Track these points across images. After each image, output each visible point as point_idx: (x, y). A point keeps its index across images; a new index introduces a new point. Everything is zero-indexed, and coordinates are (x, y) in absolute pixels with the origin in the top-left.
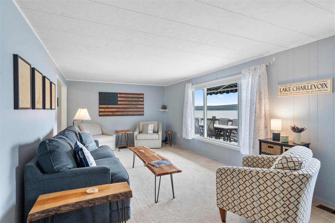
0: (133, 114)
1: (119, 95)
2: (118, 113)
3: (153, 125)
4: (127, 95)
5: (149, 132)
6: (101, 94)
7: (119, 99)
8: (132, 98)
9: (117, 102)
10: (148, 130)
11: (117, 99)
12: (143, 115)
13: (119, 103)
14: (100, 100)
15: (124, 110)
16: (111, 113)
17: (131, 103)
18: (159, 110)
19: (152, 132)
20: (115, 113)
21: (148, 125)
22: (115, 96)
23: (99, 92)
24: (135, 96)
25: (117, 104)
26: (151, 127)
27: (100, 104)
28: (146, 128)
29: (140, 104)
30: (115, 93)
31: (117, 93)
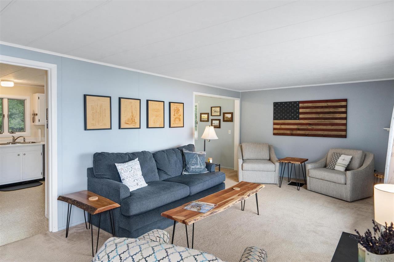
0: (325, 134)
1: (301, 105)
2: (299, 132)
3: (351, 157)
4: (314, 104)
5: (337, 168)
6: (276, 105)
7: (301, 110)
8: (322, 107)
9: (297, 115)
10: (336, 165)
11: (298, 111)
12: (345, 136)
13: (301, 116)
14: (274, 113)
15: (310, 127)
16: (288, 132)
17: (321, 116)
19: (342, 169)
20: (295, 132)
21: (340, 156)
22: (295, 107)
23: (274, 103)
24: (330, 104)
25: (297, 119)
26: (344, 160)
27: (275, 118)
28: (334, 161)
30: (295, 102)
31: (298, 102)
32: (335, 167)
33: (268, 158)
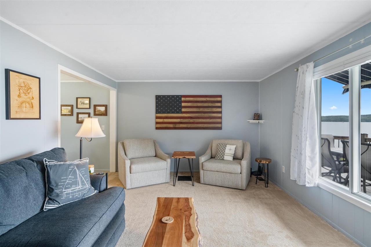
0: (204, 126)
1: (183, 99)
2: (181, 125)
3: (235, 146)
4: (195, 98)
5: (226, 158)
6: (158, 98)
7: (183, 104)
8: (202, 102)
9: (180, 108)
10: (224, 155)
11: (180, 104)
12: (220, 128)
13: (183, 110)
14: (157, 106)
15: (192, 121)
16: (171, 126)
17: (201, 110)
18: (249, 122)
19: (231, 158)
20: (177, 126)
21: (226, 146)
22: (178, 101)
23: (156, 96)
24: (208, 99)
25: (180, 112)
26: (230, 150)
27: (157, 112)
28: (222, 151)
29: (216, 111)
30: (178, 96)
31: (181, 96)
32: (224, 157)
33: (154, 155)
